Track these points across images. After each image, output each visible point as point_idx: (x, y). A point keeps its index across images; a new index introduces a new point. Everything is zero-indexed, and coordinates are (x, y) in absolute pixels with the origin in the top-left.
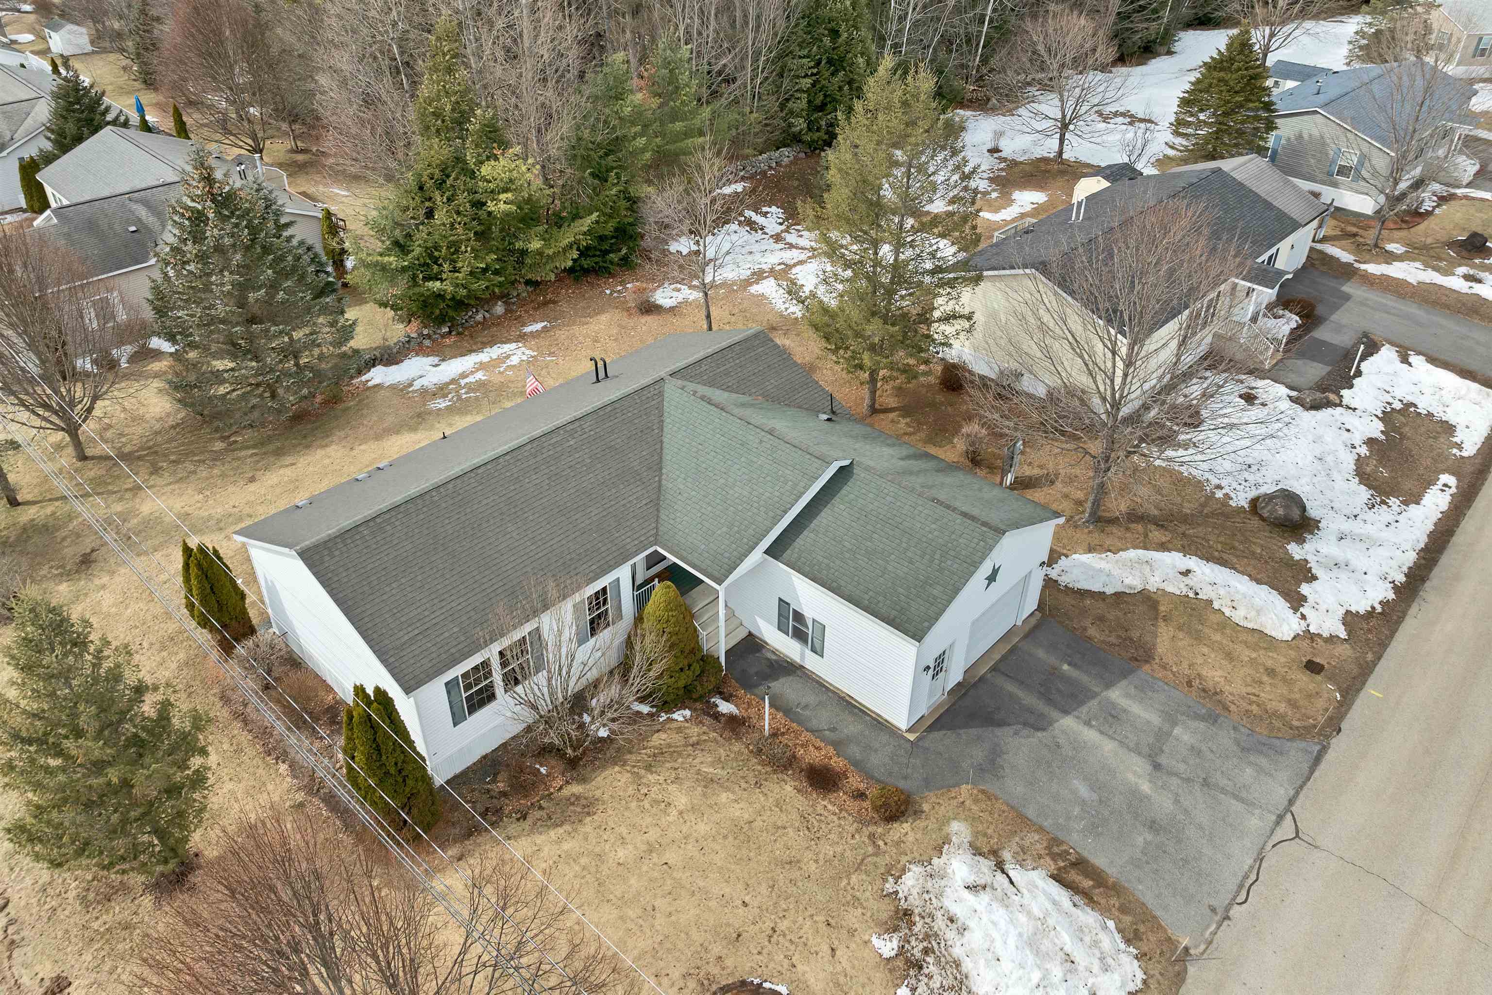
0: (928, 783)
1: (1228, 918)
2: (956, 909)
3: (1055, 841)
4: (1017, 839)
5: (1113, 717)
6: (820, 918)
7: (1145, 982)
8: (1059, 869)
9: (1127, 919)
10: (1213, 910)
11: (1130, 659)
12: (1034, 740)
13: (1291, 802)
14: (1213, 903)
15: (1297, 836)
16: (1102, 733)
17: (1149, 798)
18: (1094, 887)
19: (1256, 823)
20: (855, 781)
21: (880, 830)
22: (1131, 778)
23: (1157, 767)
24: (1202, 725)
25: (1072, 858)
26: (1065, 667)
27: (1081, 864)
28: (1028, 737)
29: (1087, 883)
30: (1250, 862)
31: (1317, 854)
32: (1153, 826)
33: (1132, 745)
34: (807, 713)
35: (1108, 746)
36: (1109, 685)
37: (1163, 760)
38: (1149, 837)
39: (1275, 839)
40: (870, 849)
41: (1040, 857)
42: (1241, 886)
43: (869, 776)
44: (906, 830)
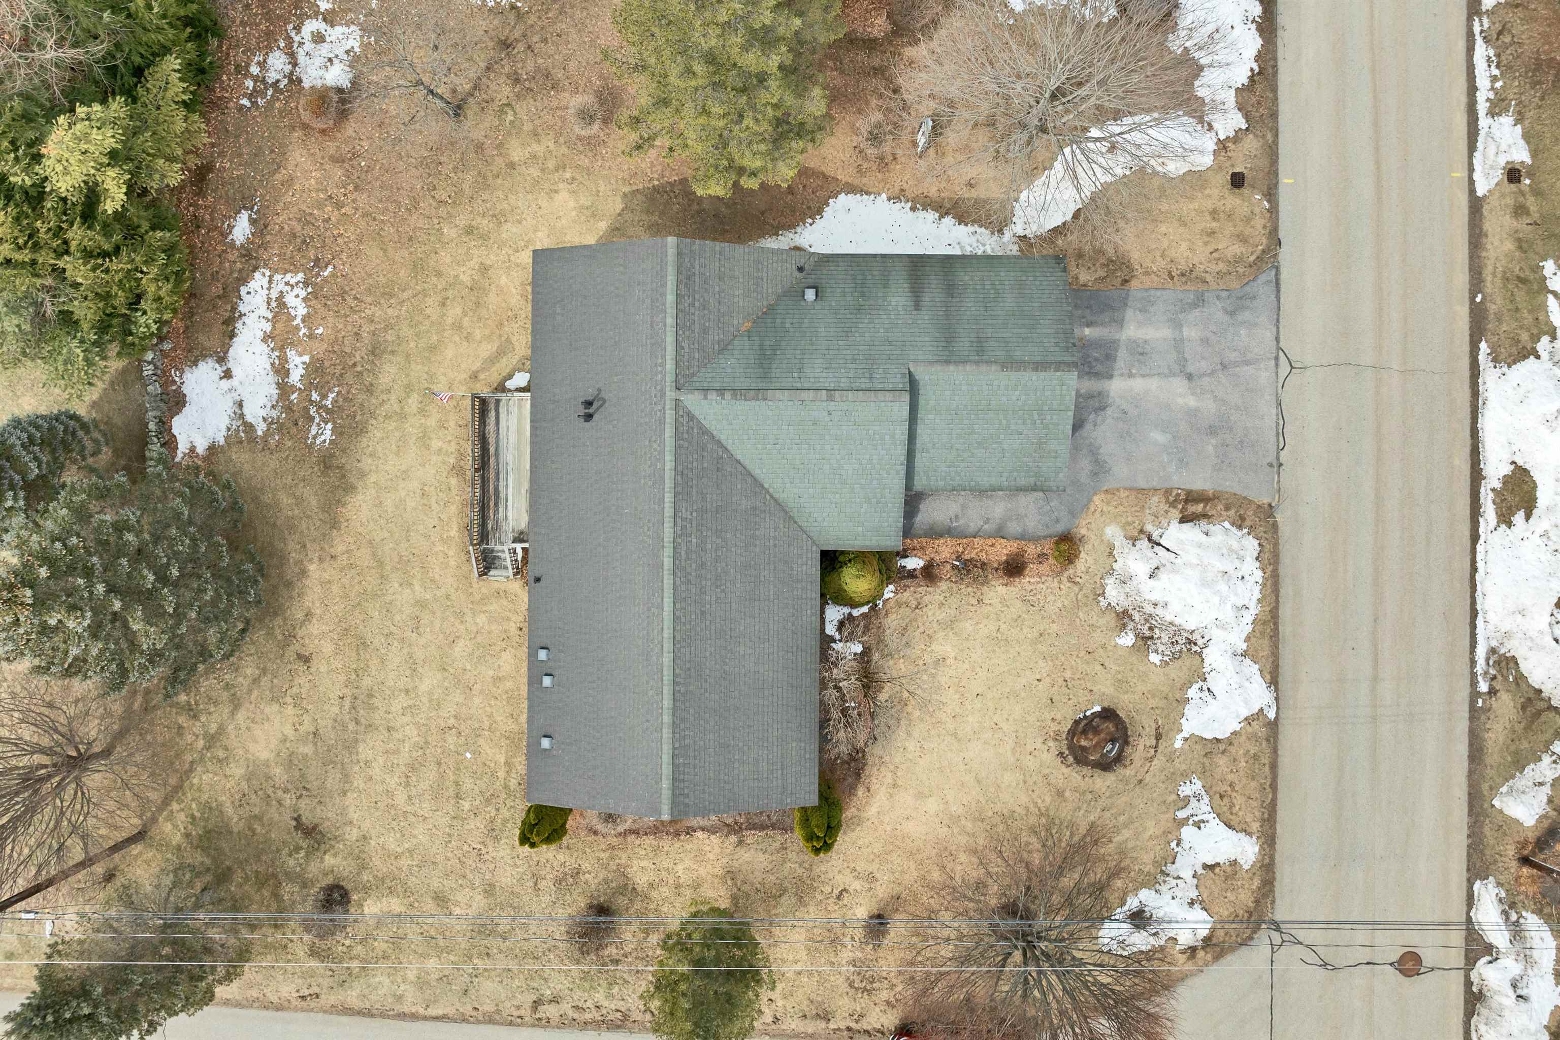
0: (1073, 514)
1: (1281, 465)
2: (1153, 597)
3: (1168, 492)
4: (1148, 511)
5: (1142, 354)
6: (1082, 654)
7: (1260, 545)
8: (1181, 512)
9: (1232, 512)
10: (1271, 465)
11: (1122, 285)
12: (1109, 421)
13: (1277, 339)
14: (1269, 460)
15: (1292, 367)
16: (1143, 376)
17: (1197, 410)
18: (1205, 507)
19: (1264, 376)
20: (1032, 550)
21: (1071, 571)
22: (1180, 401)
23: (1190, 377)
24: (1196, 312)
25: (1183, 497)
26: (1087, 331)
27: (1191, 497)
28: (1104, 421)
29: (1200, 507)
30: (1274, 411)
31: (1308, 372)
32: (1212, 431)
33: (1166, 371)
34: (962, 522)
35: (1153, 384)
36: (1120, 323)
37: (1190, 369)
38: (1213, 441)
39: (1281, 380)
40: (1076, 589)
41: (1167, 512)
42: (1278, 434)
43: (1035, 539)
44: (1085, 560)
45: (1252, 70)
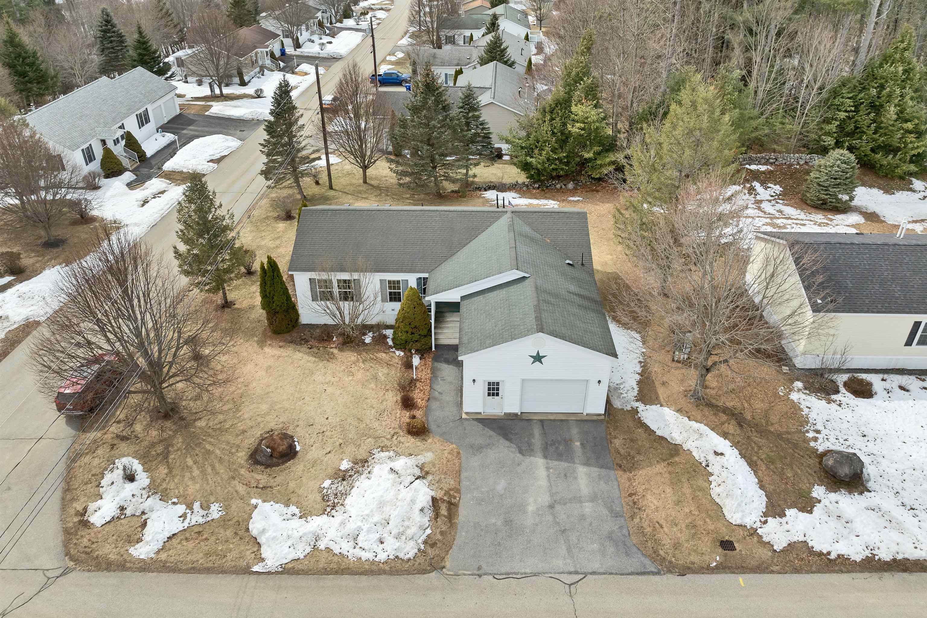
0: (442, 435)
1: (480, 576)
2: (376, 471)
3: (458, 491)
4: (443, 476)
5: (565, 475)
6: (341, 441)
7: (409, 560)
8: (441, 499)
9: (439, 537)
10: (479, 568)
11: (617, 464)
12: (512, 455)
13: (594, 573)
14: (484, 566)
15: (570, 585)
16: (548, 476)
17: (525, 512)
18: (445, 516)
19: (559, 563)
20: (419, 413)
21: (402, 434)
22: (531, 500)
23: (551, 507)
24: (605, 512)
25: (453, 501)
26: (578, 444)
27: (452, 506)
28: (512, 452)
29: (444, 511)
30: (528, 571)
31: (567, 599)
32: (508, 522)
33: (554, 491)
34: (441, 382)
35: (543, 482)
36: (587, 464)
37: (558, 507)
38: (499, 523)
39: (557, 576)
40: (389, 437)
41: (441, 489)
42: (508, 574)
43: (426, 415)
44: (410, 441)
45: (829, 553)
